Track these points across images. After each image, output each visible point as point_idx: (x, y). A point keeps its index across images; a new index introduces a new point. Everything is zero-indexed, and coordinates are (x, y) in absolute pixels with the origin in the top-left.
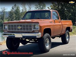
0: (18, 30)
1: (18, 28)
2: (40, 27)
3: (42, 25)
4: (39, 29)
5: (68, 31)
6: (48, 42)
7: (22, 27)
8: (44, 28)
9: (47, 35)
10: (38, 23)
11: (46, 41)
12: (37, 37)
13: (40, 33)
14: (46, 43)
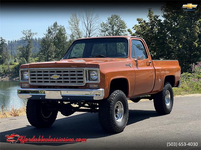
0: (52, 82)
1: (52, 77)
2: (103, 75)
3: (106, 71)
4: (99, 81)
5: (168, 85)
6: (121, 109)
7: (61, 75)
8: (112, 79)
9: (117, 93)
10: (97, 66)
11: (117, 107)
12: (94, 99)
13: (101, 89)
14: (116, 111)
